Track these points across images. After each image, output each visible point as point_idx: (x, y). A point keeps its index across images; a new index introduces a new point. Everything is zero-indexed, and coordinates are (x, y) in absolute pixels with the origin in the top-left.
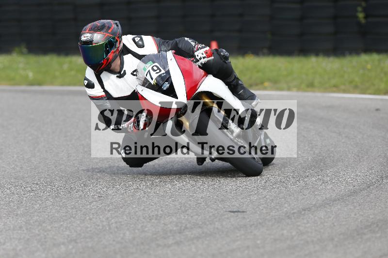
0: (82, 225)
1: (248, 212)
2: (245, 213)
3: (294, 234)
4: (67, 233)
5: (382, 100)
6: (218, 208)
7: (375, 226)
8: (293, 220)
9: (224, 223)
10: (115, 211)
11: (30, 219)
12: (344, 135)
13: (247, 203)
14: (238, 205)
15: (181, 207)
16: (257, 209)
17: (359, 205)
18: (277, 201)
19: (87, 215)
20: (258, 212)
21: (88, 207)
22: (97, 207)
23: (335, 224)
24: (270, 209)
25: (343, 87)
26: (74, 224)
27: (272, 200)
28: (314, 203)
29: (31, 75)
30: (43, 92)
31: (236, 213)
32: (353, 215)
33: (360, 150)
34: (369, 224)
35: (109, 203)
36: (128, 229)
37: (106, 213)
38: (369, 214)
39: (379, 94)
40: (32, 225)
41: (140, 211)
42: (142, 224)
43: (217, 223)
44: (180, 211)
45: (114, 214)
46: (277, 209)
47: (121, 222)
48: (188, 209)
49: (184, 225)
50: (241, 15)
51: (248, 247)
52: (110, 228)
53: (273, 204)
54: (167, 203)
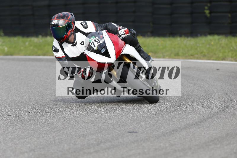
0: (37, 141)
1: (139, 132)
2: (137, 133)
3: (167, 145)
4: (29, 145)
5: (220, 63)
6: (121, 130)
7: (217, 140)
8: (167, 137)
9: (125, 139)
10: (58, 132)
11: (6, 137)
12: (197, 85)
13: (138, 127)
14: (133, 128)
15: (98, 129)
16: (145, 130)
17: (207, 128)
18: (157, 126)
19: (41, 135)
20: (146, 133)
21: (42, 130)
22: (47, 129)
23: (192, 139)
24: (153, 130)
25: (196, 56)
26: (33, 140)
27: (154, 125)
28: (179, 127)
29: (6, 49)
30: (13, 60)
31: (132, 133)
32: (203, 134)
33: (207, 94)
34: (213, 139)
35: (54, 127)
36: (66, 143)
37: (53, 133)
38: (213, 133)
39: (218, 60)
40: (7, 141)
41: (73, 132)
42: (74, 140)
43: (120, 139)
44: (98, 132)
45: (57, 134)
46: (157, 130)
47: (61, 139)
48: (102, 131)
49: (100, 140)
50: (134, 12)
51: (139, 154)
52: (55, 143)
53: (154, 127)
54: (90, 127)
